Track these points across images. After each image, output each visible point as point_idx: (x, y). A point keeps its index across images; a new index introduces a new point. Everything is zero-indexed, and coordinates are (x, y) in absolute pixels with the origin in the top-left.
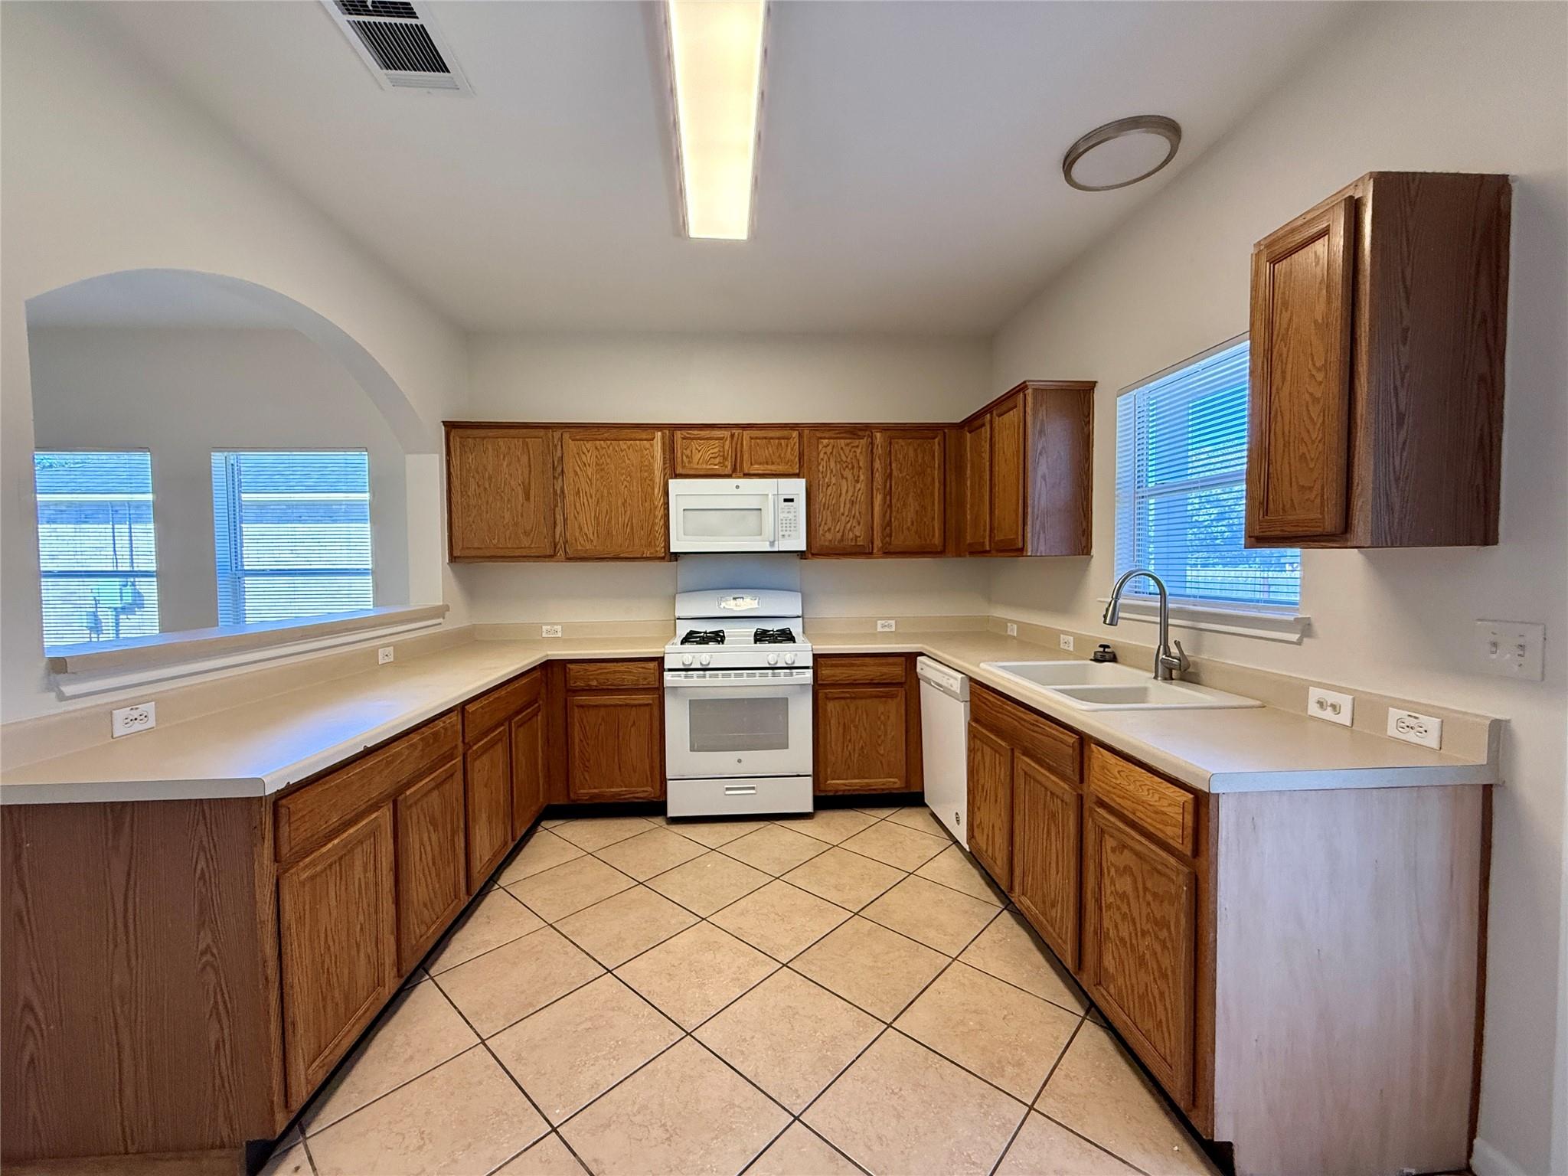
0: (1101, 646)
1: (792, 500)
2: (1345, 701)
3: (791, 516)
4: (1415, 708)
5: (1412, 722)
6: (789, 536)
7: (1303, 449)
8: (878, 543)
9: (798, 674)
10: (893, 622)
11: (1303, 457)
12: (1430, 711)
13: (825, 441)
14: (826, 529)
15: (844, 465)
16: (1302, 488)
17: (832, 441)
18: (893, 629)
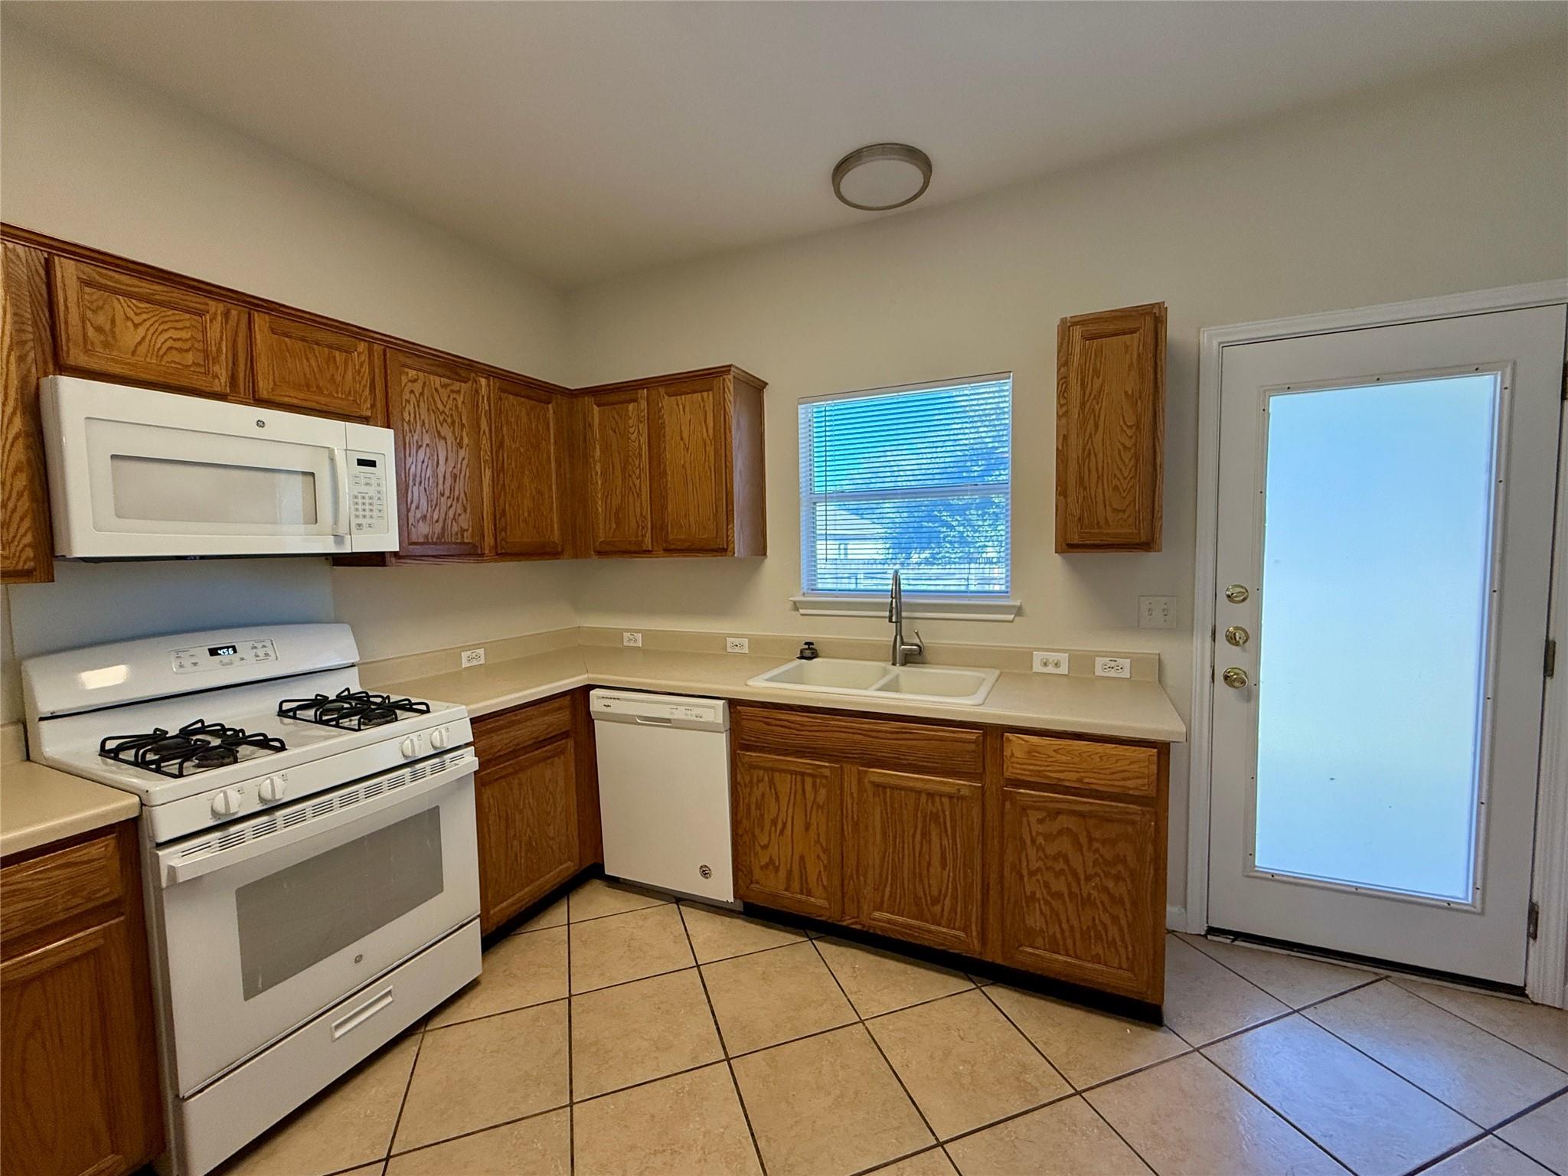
0: (806, 644)
1: (372, 464)
2: (1063, 657)
3: (371, 491)
4: (1115, 655)
5: (1113, 664)
6: (370, 526)
7: (1115, 482)
8: (489, 540)
9: (452, 760)
10: (481, 651)
11: (1116, 488)
12: (1125, 656)
13: (412, 373)
14: (419, 515)
15: (441, 418)
16: (1115, 510)
17: (421, 374)
18: (482, 662)
